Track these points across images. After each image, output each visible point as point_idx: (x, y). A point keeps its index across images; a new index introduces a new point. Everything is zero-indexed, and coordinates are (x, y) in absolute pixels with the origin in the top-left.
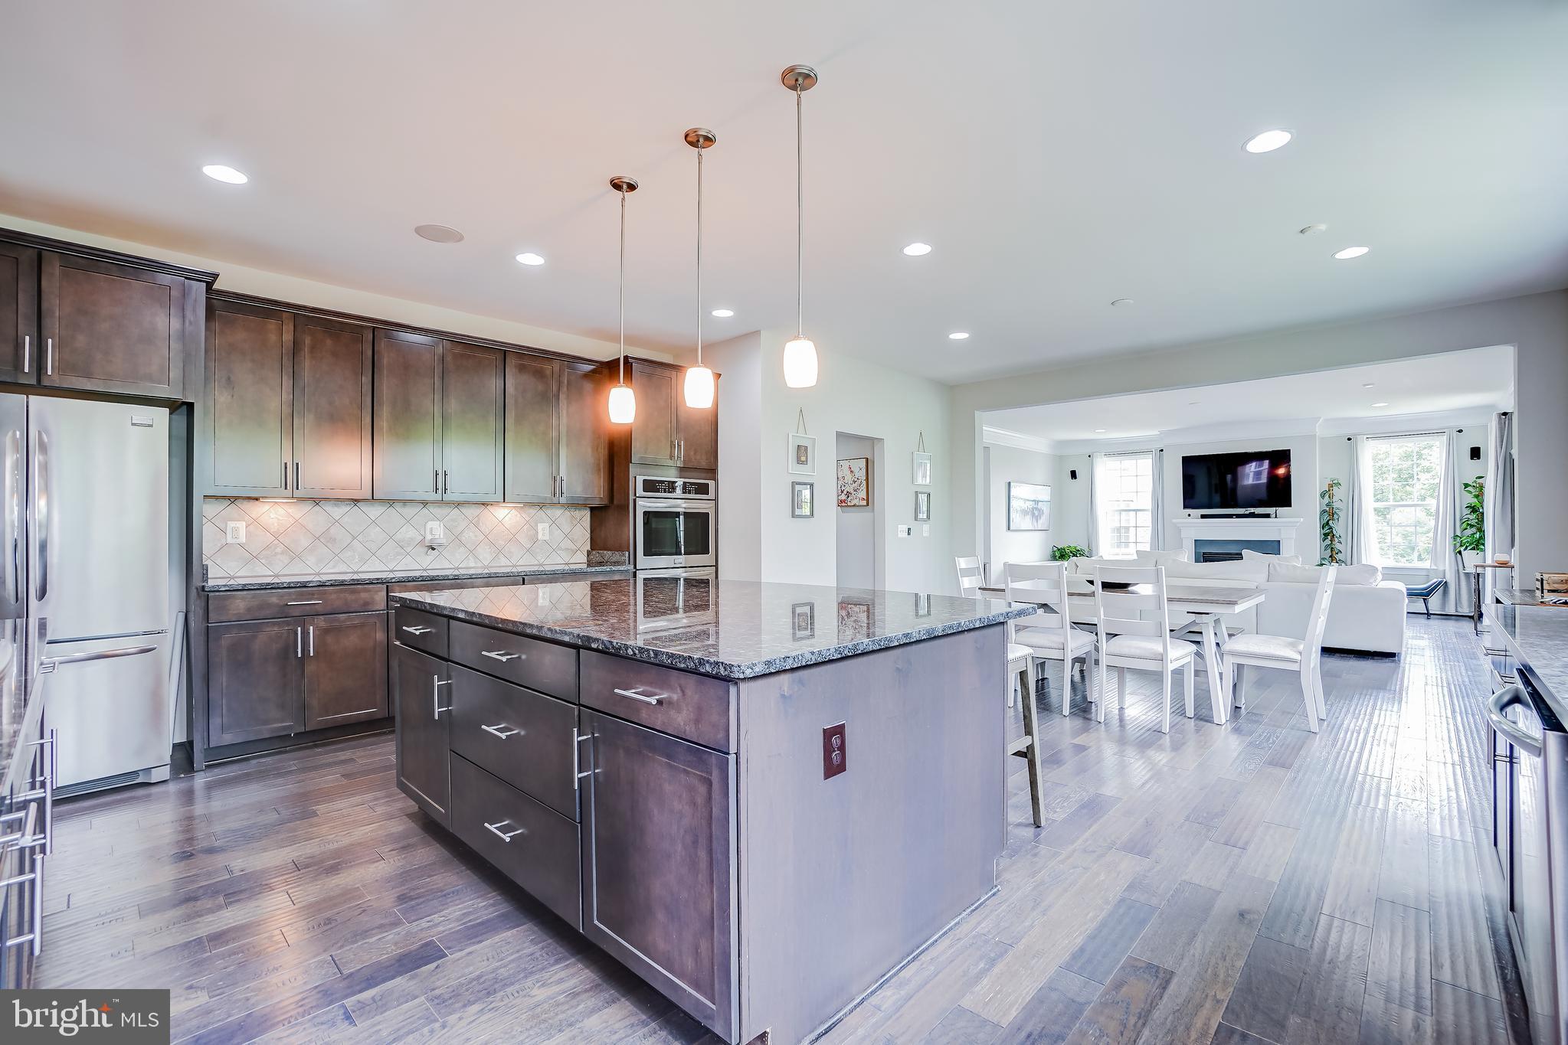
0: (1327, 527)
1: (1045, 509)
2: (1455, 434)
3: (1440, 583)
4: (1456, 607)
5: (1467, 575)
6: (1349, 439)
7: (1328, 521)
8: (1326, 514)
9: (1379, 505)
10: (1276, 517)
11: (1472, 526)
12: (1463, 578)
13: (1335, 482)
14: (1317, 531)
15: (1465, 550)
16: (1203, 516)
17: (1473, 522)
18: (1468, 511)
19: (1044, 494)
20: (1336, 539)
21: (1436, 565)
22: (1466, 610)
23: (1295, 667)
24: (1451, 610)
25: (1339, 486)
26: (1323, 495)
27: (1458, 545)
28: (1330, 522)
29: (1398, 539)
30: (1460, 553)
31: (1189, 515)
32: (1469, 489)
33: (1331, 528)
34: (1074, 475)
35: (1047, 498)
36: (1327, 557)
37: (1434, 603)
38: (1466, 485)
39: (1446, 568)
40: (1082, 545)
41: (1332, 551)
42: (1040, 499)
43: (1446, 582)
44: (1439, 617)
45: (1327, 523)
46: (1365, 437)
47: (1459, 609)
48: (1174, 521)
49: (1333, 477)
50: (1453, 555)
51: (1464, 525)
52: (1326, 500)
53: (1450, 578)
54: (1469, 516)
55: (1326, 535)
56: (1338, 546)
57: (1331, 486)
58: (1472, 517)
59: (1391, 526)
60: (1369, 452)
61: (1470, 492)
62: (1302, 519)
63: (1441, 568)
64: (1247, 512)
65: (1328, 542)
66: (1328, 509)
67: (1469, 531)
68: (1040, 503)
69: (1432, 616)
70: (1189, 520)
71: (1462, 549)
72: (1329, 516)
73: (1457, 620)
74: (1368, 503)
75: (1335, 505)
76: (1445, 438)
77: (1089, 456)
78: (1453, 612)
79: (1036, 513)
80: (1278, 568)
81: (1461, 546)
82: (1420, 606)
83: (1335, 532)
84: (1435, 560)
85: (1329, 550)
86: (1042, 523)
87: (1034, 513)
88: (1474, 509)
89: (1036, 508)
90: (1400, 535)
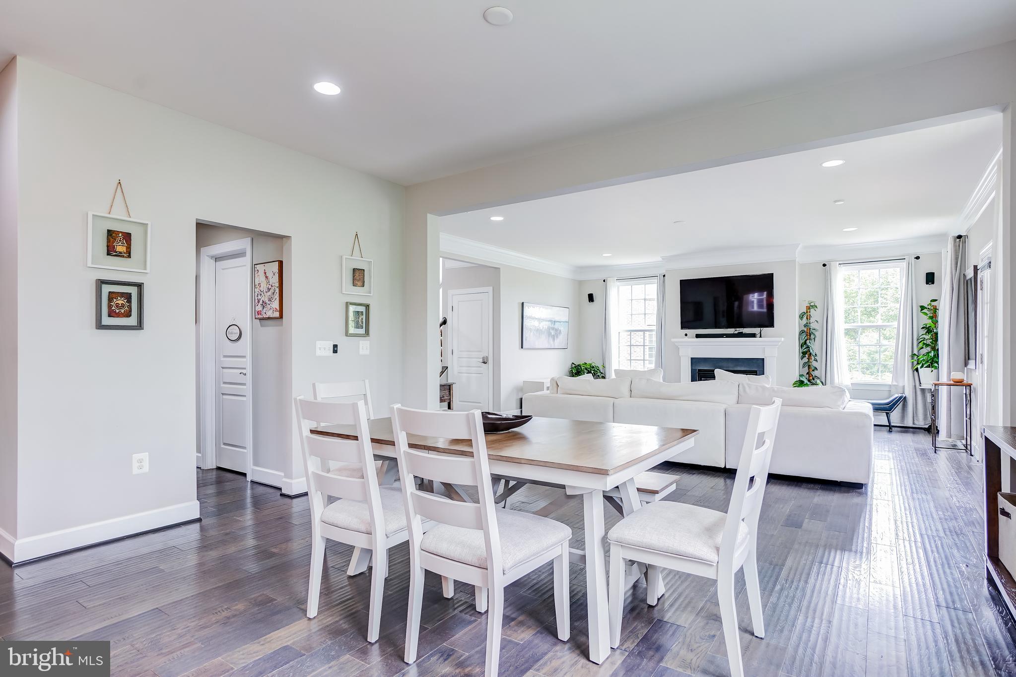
0: (805, 347)
1: (562, 329)
2: (914, 260)
3: (901, 398)
4: (914, 420)
5: (923, 390)
6: (824, 265)
7: (806, 340)
8: (804, 335)
9: (848, 326)
10: (761, 337)
11: (927, 345)
12: (919, 393)
13: (812, 304)
14: (796, 351)
15: (922, 367)
16: (698, 336)
17: (929, 342)
18: (924, 331)
19: (562, 315)
20: (812, 357)
21: (897, 382)
22: (921, 423)
23: (709, 573)
24: (909, 423)
25: (816, 308)
26: (801, 317)
27: (915, 363)
28: (808, 342)
29: (864, 357)
30: (917, 370)
31: (686, 335)
32: (925, 311)
33: (808, 347)
34: (591, 298)
35: (566, 319)
36: (805, 374)
37: (895, 417)
38: (922, 308)
39: (905, 385)
40: (597, 363)
41: (809, 368)
42: (557, 319)
43: (905, 397)
44: (899, 429)
45: (805, 343)
46: (838, 263)
47: (916, 422)
48: (673, 340)
49: (812, 300)
50: (911, 371)
51: (921, 345)
52: (804, 321)
53: (909, 394)
54: (924, 336)
55: (804, 353)
56: (814, 364)
57: (809, 308)
58: (928, 337)
59: (859, 346)
60: (841, 277)
61: (926, 314)
62: (783, 339)
63: (901, 385)
64: (736, 332)
65: (805, 360)
66: (806, 329)
67: (924, 351)
68: (556, 323)
69: (893, 429)
70: (686, 339)
71: (919, 366)
72: (807, 334)
73: (914, 433)
74: (840, 325)
75: (812, 326)
76: (904, 264)
77: (604, 281)
78: (911, 425)
79: (553, 333)
80: (747, 389)
81: (918, 364)
82: (883, 419)
83: (811, 351)
84: (895, 377)
85: (807, 368)
86: (560, 342)
87: (552, 333)
88: (929, 330)
89: (553, 329)
90: (866, 353)
